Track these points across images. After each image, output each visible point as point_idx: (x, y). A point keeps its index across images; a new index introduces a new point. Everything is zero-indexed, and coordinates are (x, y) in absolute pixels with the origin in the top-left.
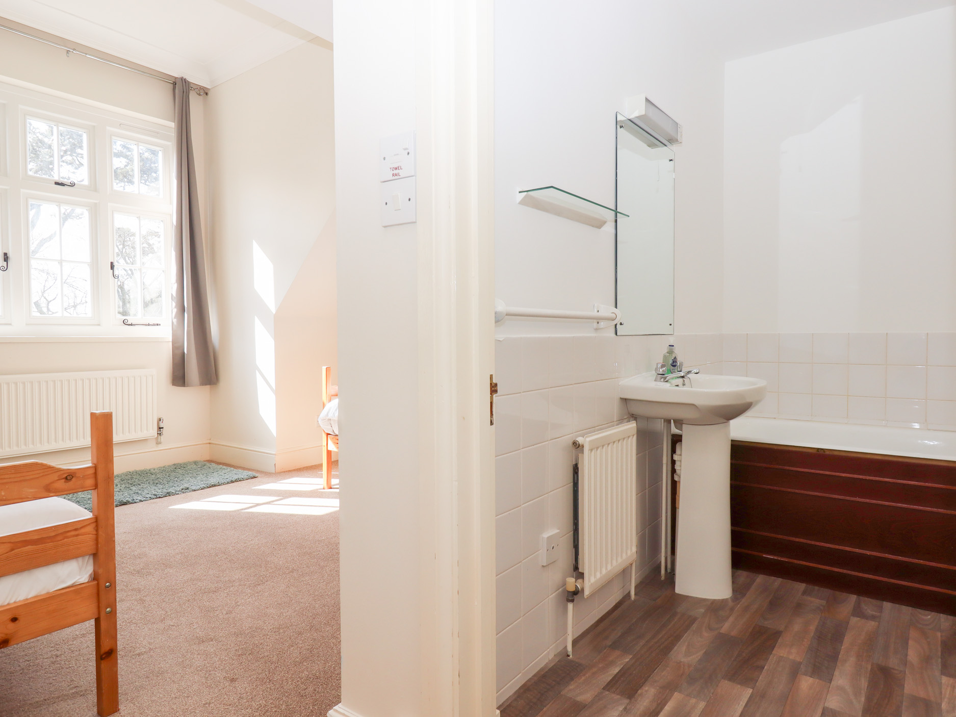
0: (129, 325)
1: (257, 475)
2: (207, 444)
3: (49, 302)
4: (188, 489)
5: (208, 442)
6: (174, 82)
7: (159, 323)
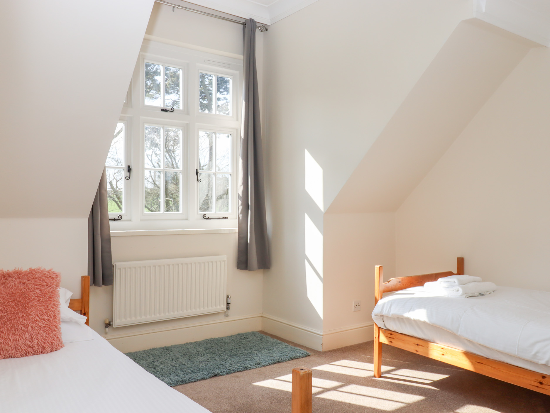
0: (207, 219)
1: (309, 353)
2: (260, 317)
3: (117, 181)
4: (259, 364)
5: (261, 315)
6: (244, 23)
7: (226, 217)
